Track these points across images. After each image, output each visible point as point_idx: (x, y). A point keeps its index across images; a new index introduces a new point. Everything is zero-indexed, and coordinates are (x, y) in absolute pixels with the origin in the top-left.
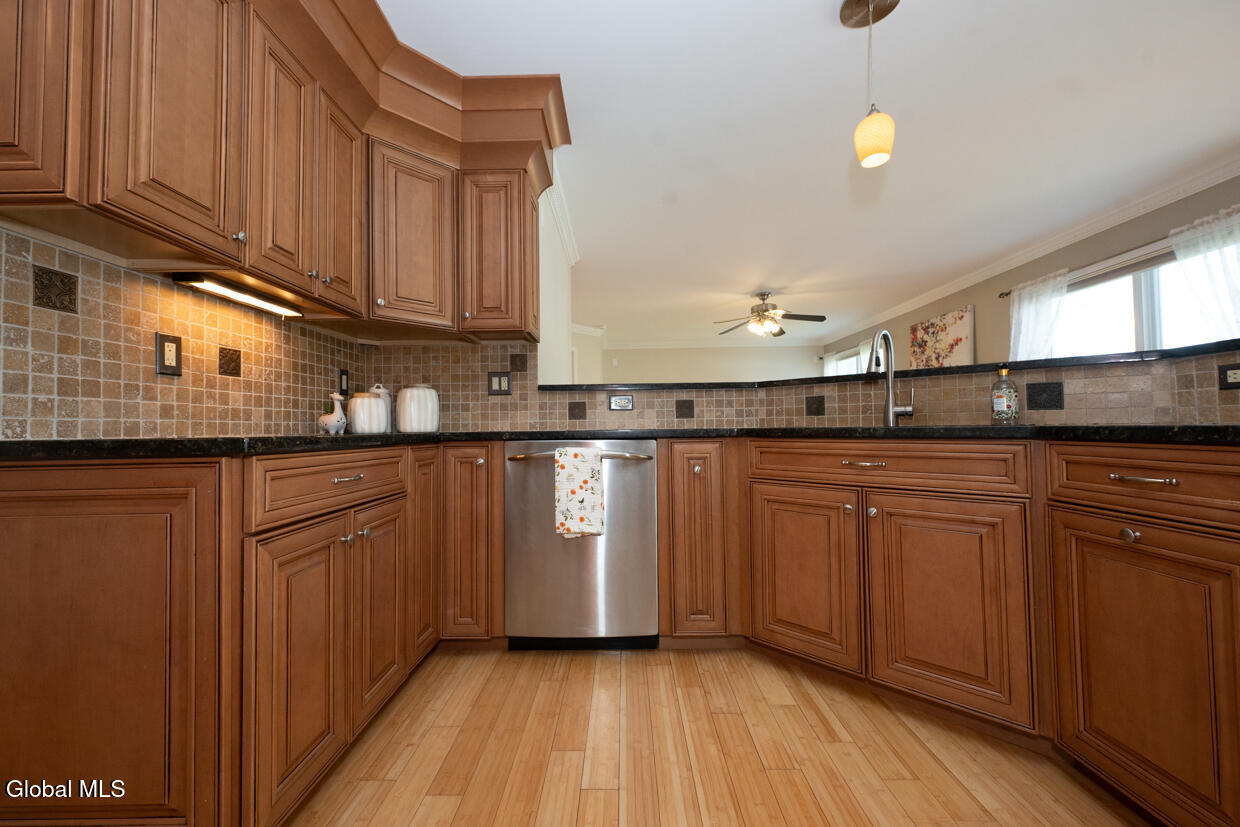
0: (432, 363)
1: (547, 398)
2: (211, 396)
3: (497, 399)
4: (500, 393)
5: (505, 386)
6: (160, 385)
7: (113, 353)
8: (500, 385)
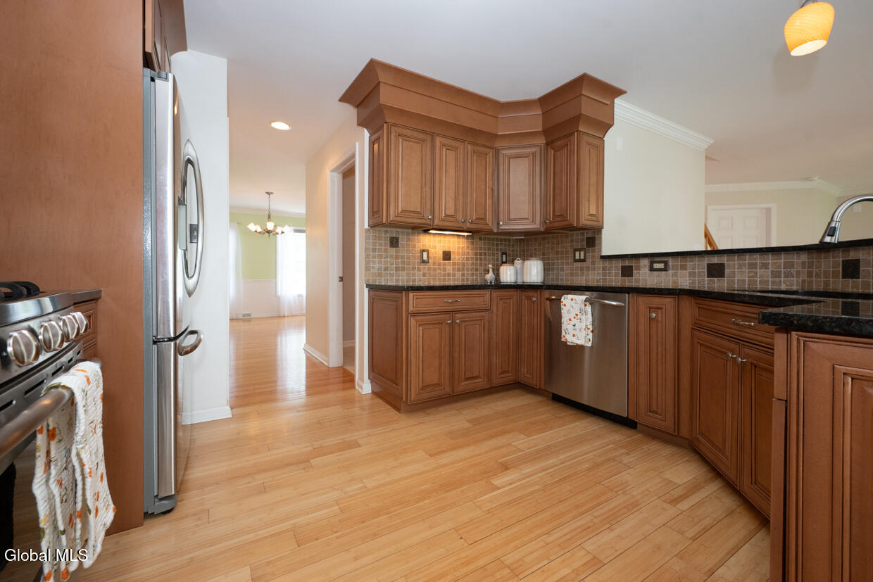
0: (547, 245)
1: (607, 263)
2: (440, 269)
3: (579, 264)
4: (580, 260)
5: (582, 257)
6: (422, 266)
7: (409, 258)
8: (580, 256)
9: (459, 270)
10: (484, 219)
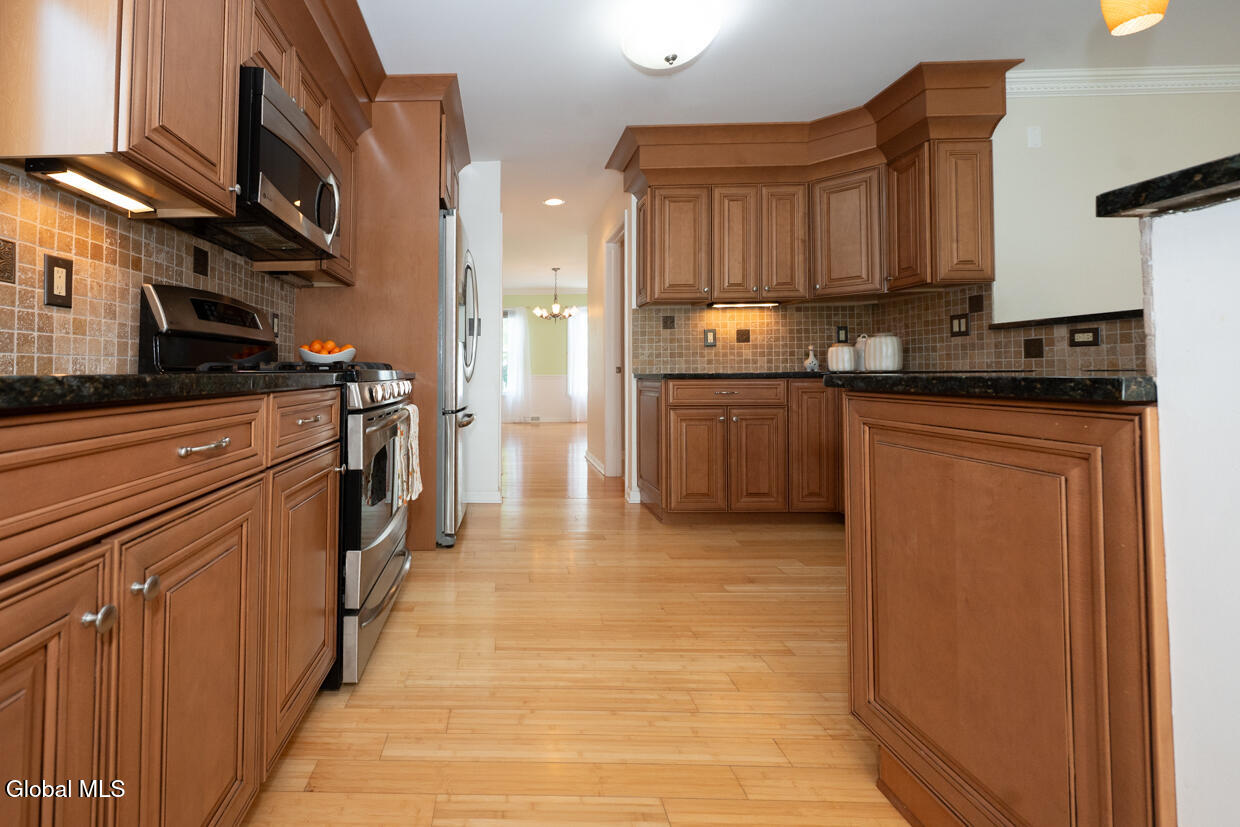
0: (911, 313)
1: (1002, 337)
2: (732, 354)
3: (959, 340)
4: (960, 334)
5: (963, 329)
6: (706, 351)
7: (687, 341)
8: (960, 327)
9: (762, 354)
10: (792, 282)
